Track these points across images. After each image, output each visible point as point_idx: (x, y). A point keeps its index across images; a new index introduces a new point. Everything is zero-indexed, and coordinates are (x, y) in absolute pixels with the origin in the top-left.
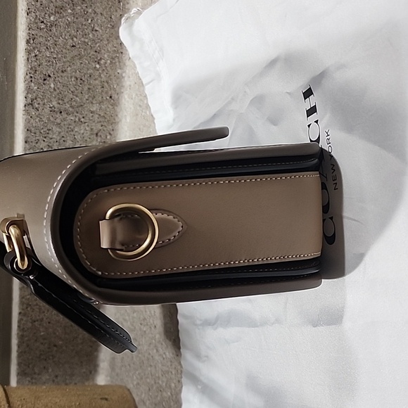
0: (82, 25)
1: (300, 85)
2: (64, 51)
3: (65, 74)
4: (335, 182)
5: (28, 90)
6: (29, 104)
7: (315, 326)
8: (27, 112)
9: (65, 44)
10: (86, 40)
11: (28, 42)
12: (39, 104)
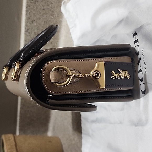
0: (47, 2)
1: (132, 31)
2: (40, 11)
3: (40, 20)
4: (146, 69)
5: (26, 26)
6: (26, 31)
7: (136, 126)
8: (25, 34)
9: (40, 9)
10: (49, 7)
11: (27, 8)
12: (30, 31)
